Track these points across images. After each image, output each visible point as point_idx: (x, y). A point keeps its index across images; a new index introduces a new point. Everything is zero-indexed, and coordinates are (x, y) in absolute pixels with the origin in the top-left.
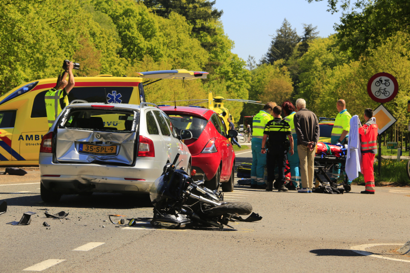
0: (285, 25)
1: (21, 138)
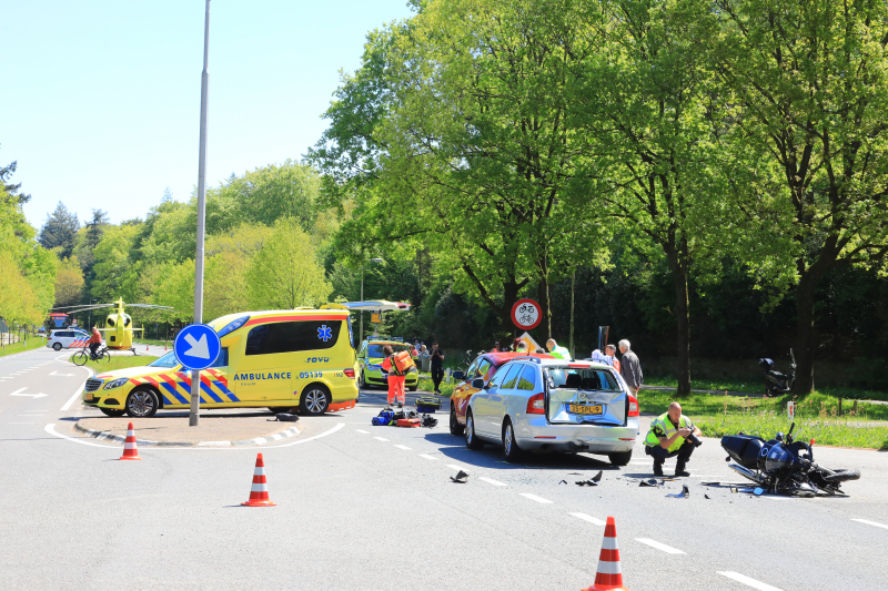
0: (59, 208)
1: (236, 377)
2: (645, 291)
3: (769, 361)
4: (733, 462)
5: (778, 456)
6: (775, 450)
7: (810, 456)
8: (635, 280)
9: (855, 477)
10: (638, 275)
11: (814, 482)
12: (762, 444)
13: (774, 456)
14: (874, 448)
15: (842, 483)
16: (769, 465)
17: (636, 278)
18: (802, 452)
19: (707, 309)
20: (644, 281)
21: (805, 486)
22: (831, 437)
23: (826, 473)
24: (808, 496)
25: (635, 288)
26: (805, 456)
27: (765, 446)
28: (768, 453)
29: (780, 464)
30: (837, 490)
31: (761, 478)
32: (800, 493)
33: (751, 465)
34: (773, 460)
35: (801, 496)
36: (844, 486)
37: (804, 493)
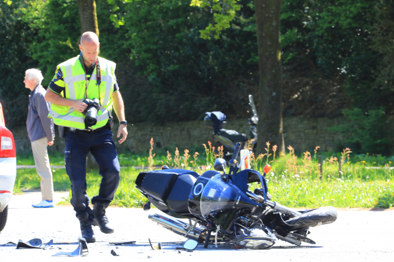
2: (37, 30)
3: (219, 115)
4: (154, 210)
5: (219, 192)
6: (213, 185)
7: (264, 192)
8: (22, 14)
9: (329, 218)
10: (26, 6)
11: (271, 228)
12: (194, 180)
13: (212, 193)
14: (366, 206)
15: (311, 229)
16: (205, 209)
17: (24, 10)
18: (253, 187)
19: (129, 51)
20: (36, 14)
21: (257, 232)
22: (303, 196)
23: (288, 215)
24: (262, 247)
25: (21, 26)
26: (257, 192)
27: (199, 180)
28: (203, 190)
29: (220, 204)
30: (305, 239)
31: (196, 231)
32: (251, 242)
33: (181, 213)
34: (211, 199)
35: (252, 248)
36: (314, 232)
37: (256, 243)
